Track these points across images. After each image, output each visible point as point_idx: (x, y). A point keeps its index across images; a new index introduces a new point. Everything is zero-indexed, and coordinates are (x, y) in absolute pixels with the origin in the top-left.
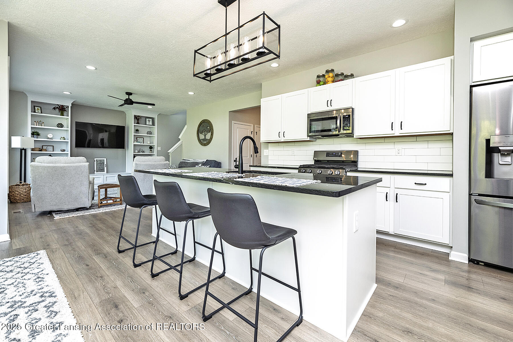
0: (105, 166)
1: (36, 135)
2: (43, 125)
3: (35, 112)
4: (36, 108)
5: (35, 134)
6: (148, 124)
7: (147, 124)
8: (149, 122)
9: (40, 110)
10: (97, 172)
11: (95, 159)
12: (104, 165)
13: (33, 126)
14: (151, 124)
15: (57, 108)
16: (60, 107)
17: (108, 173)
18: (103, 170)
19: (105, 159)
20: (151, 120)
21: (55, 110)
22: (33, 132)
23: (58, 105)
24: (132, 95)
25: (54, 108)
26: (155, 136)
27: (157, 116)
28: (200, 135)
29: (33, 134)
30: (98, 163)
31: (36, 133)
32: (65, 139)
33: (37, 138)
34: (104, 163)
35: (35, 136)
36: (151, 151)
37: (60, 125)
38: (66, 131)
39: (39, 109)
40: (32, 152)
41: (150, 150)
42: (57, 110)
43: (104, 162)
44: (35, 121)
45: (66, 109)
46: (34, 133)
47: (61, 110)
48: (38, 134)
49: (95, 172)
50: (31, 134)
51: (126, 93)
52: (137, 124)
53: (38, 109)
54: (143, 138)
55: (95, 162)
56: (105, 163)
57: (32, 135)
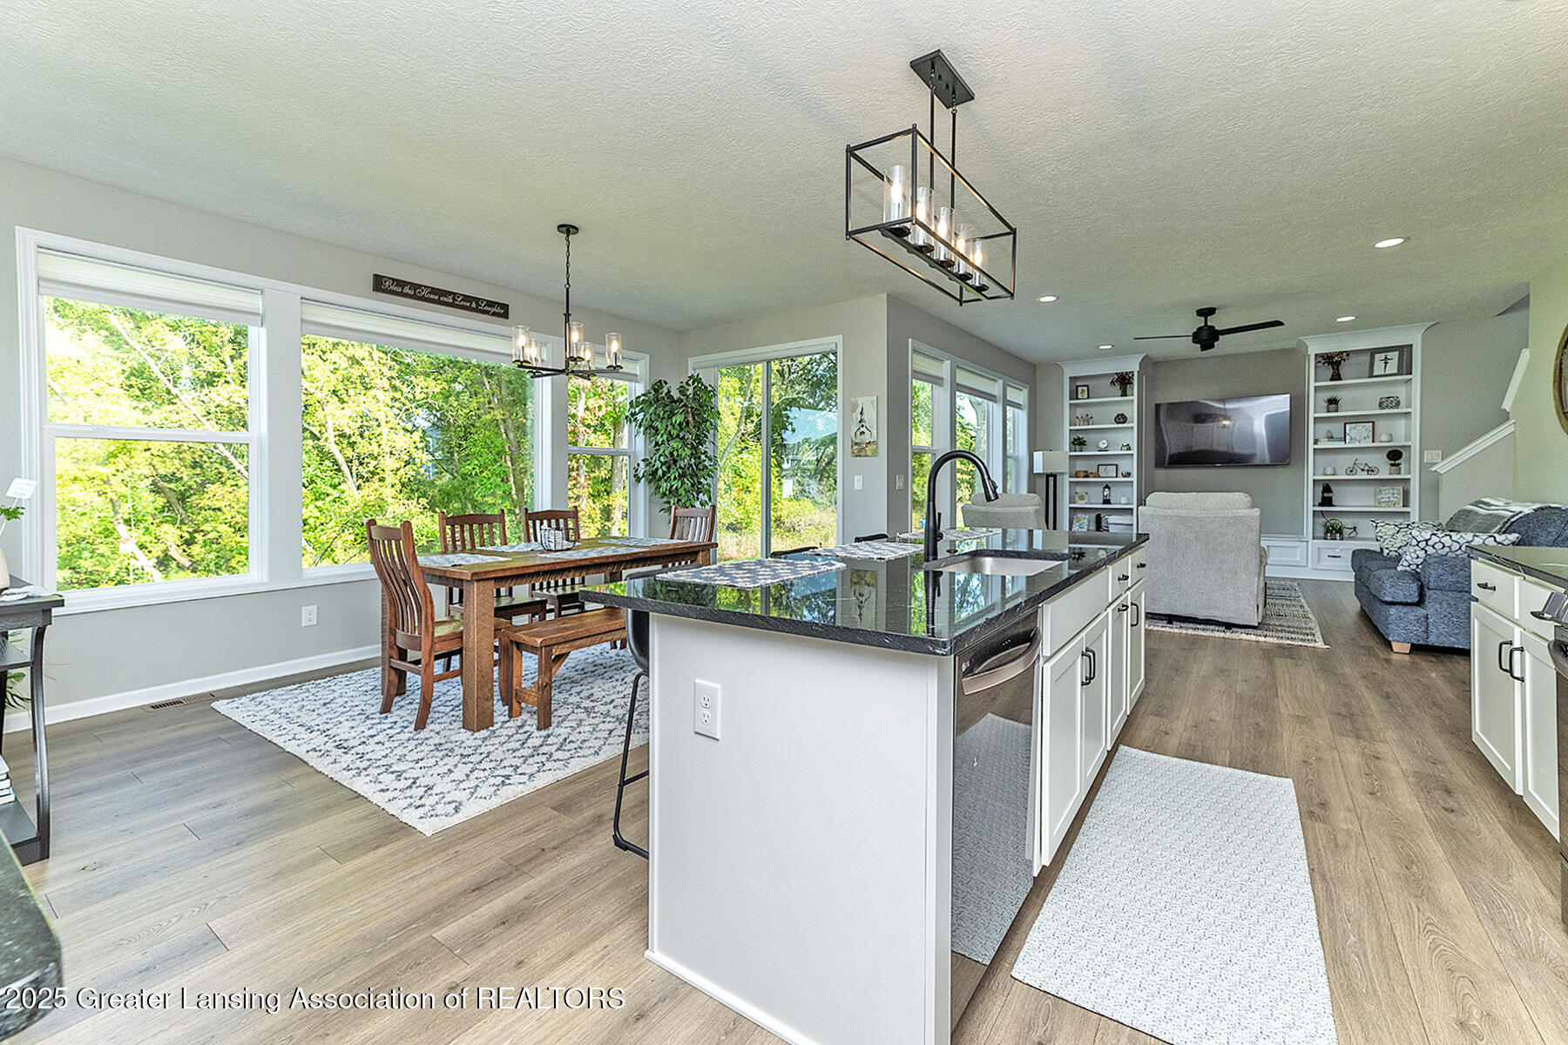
5: (1078, 443)
8: (1386, 363)
13: (1072, 428)
24: (1214, 313)
27: (1420, 336)
33: (1081, 451)
37: (1121, 418)
40: (1072, 480)
41: (1392, 465)
51: (1198, 311)
52: (1331, 380)
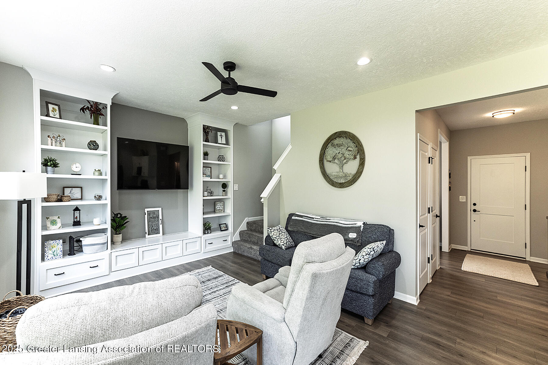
0: (160, 223)
1: (51, 166)
2: (64, 144)
3: (48, 115)
4: (51, 107)
6: (221, 143)
7: (219, 142)
9: (58, 111)
10: (148, 235)
11: (146, 209)
12: (158, 221)
14: (225, 143)
15: (88, 108)
16: (91, 106)
17: (164, 234)
18: (157, 231)
19: (160, 209)
20: (223, 134)
21: (84, 112)
22: (46, 160)
23: (88, 101)
25: (83, 109)
26: (230, 163)
28: (327, 165)
29: (45, 163)
30: (150, 218)
31: (50, 161)
32: (101, 174)
34: (158, 217)
35: (49, 168)
36: (224, 192)
38: (101, 157)
39: (55, 110)
42: (87, 112)
43: (159, 215)
44: (48, 136)
45: (103, 111)
46: (48, 162)
47: (94, 113)
48: (55, 165)
49: (147, 235)
50: (42, 164)
53: (53, 108)
54: (211, 167)
55: (146, 216)
56: (160, 217)
57: (44, 167)
